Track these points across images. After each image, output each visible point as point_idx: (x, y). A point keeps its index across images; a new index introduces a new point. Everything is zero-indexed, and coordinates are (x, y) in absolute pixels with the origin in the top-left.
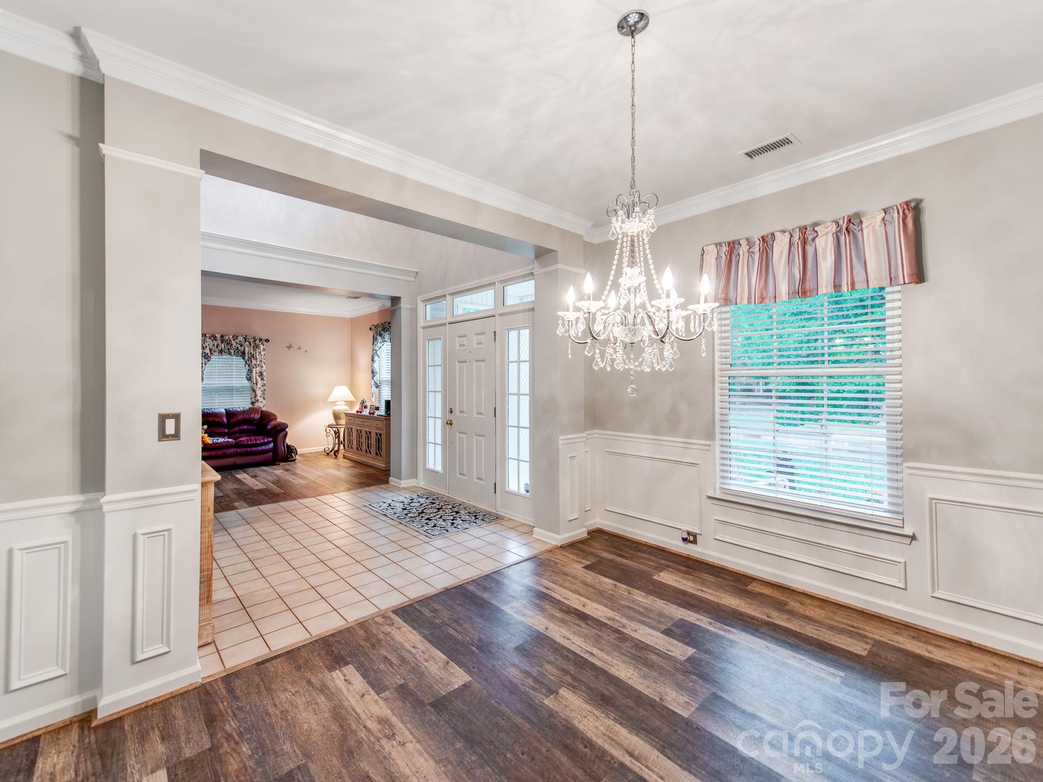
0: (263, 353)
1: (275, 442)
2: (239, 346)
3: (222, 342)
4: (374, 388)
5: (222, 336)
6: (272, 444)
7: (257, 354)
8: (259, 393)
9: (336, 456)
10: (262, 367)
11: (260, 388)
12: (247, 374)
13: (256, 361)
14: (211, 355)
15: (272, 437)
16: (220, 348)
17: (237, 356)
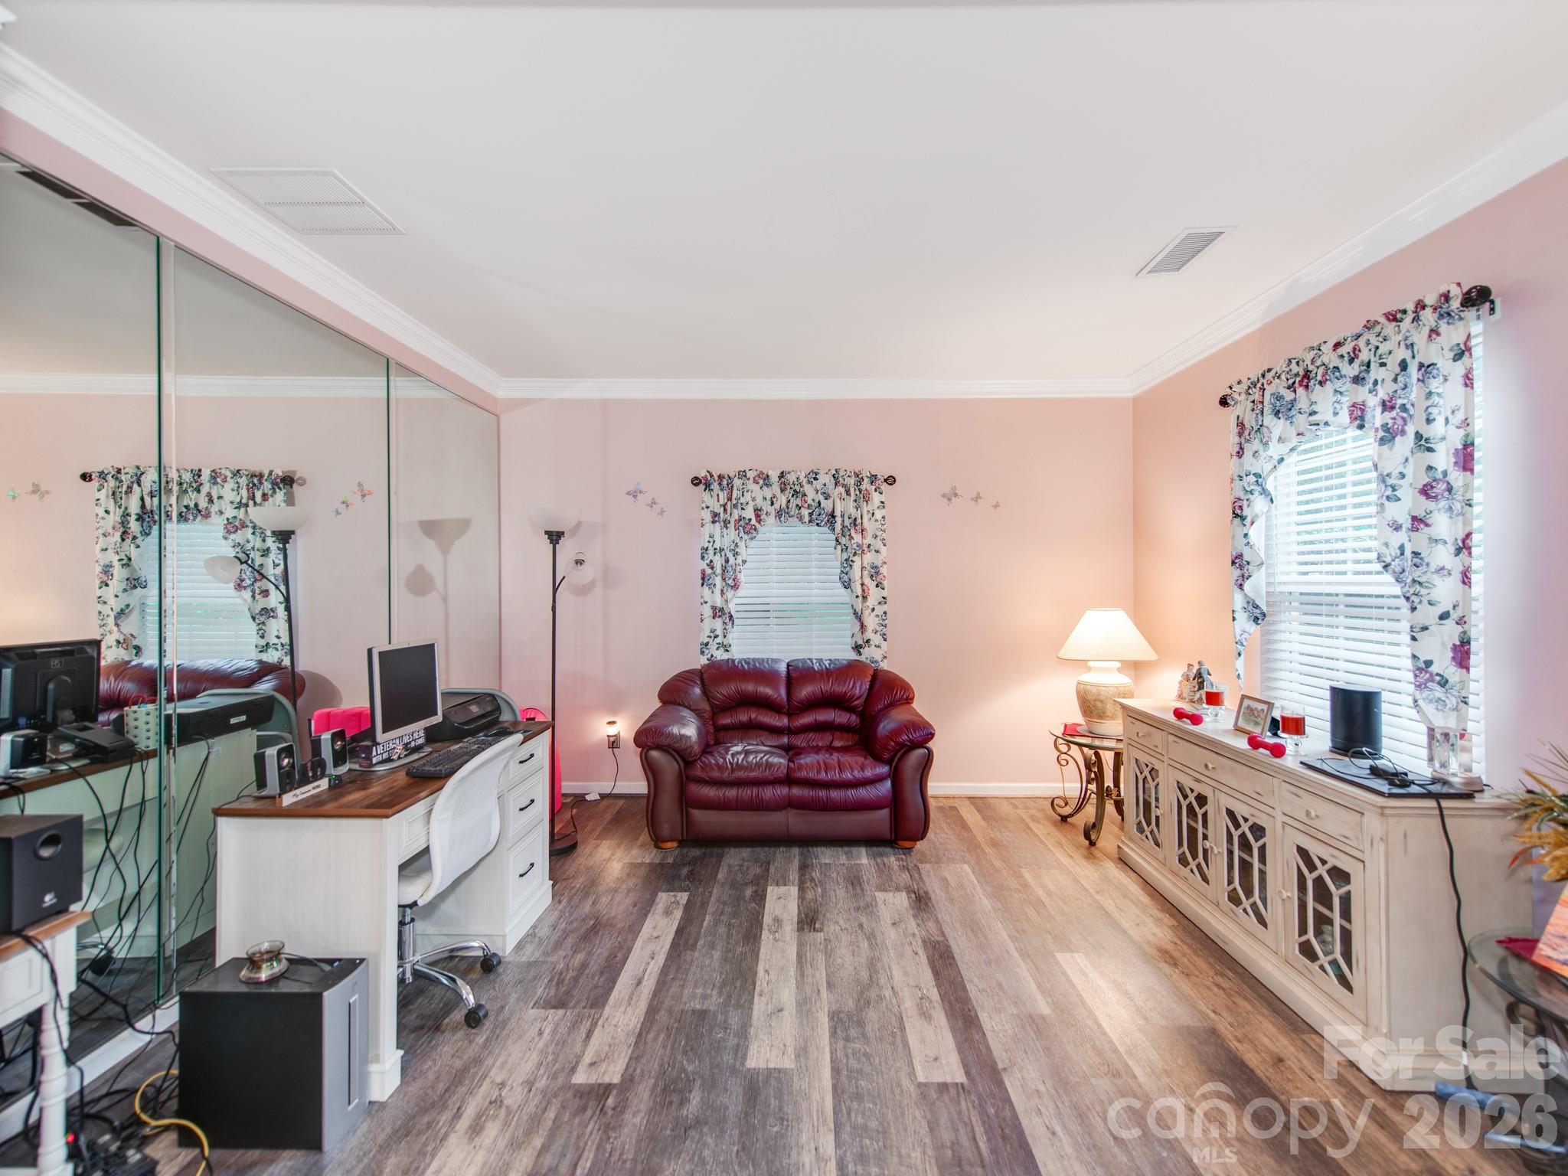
0: (879, 514)
1: (896, 776)
2: (822, 498)
3: (782, 491)
4: (1243, 622)
5: (782, 475)
6: (888, 784)
7: (866, 517)
8: (871, 622)
9: (1092, 844)
10: (877, 551)
11: (873, 610)
12: (839, 571)
13: (863, 537)
14: (759, 523)
15: (889, 762)
16: (777, 506)
17: (818, 524)
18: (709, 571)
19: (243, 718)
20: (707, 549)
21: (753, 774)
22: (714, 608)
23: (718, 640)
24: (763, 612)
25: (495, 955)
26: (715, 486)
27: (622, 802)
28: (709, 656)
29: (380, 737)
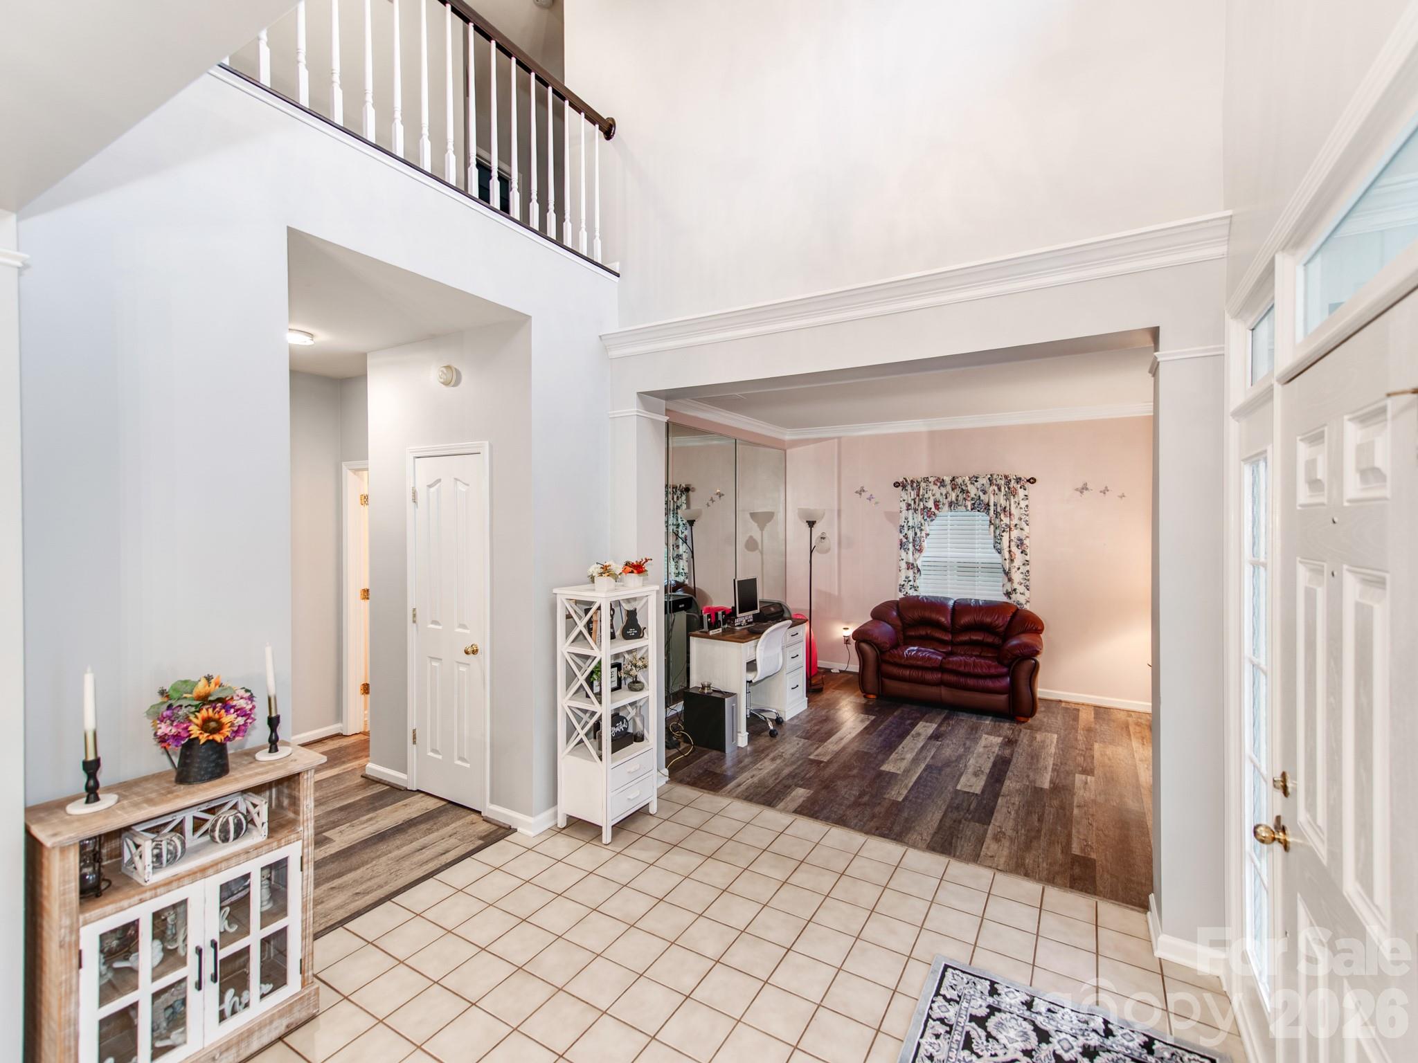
0: (1023, 504)
1: (1013, 676)
2: (981, 494)
3: (953, 489)
5: (953, 479)
6: (1008, 679)
7: (1013, 506)
8: (1017, 577)
10: (1022, 529)
11: (1019, 569)
12: (992, 541)
13: (1011, 520)
14: (938, 510)
15: (1009, 666)
16: (949, 499)
17: (978, 511)
18: (904, 540)
19: (683, 606)
20: (903, 527)
21: (919, 663)
22: (907, 563)
23: (911, 583)
24: (941, 567)
25: (781, 718)
26: (909, 487)
27: (851, 676)
28: (905, 593)
29: (738, 615)
